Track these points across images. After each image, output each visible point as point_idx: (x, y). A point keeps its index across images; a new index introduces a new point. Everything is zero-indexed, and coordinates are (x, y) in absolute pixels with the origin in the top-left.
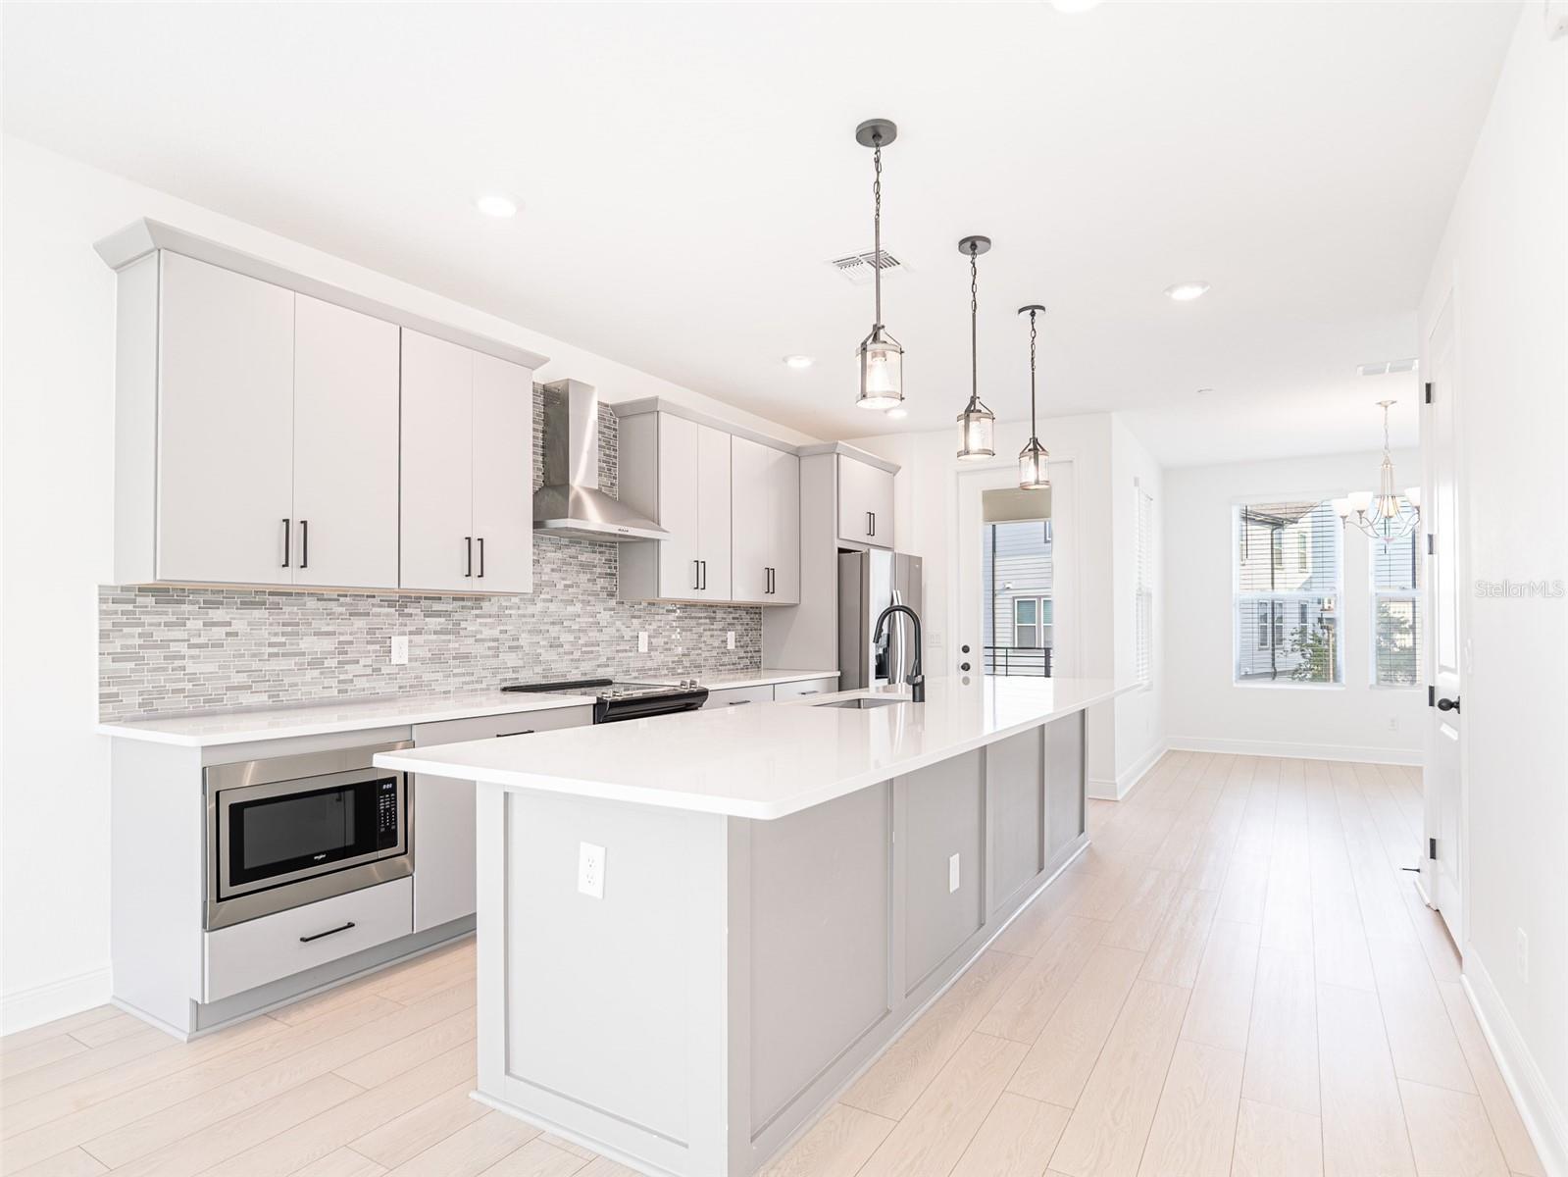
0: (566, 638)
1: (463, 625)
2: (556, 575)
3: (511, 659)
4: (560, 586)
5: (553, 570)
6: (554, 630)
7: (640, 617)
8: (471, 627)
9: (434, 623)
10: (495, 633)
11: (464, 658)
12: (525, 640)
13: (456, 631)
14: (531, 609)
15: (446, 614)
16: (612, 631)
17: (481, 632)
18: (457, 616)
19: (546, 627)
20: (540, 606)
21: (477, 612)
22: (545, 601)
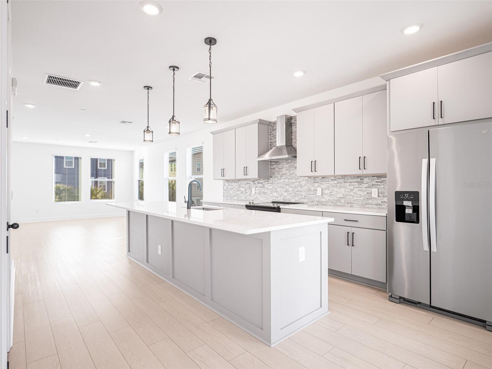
0: (290, 189)
1: (265, 185)
2: (287, 171)
3: (275, 194)
4: (288, 174)
5: (286, 170)
6: (287, 187)
7: (318, 183)
8: (266, 186)
9: (260, 185)
10: (271, 188)
11: (265, 193)
12: (279, 189)
13: (263, 187)
14: (280, 181)
15: (261, 183)
16: (306, 188)
17: (269, 187)
18: (264, 183)
19: (285, 186)
20: (283, 180)
21: (268, 182)
22: (283, 179)
